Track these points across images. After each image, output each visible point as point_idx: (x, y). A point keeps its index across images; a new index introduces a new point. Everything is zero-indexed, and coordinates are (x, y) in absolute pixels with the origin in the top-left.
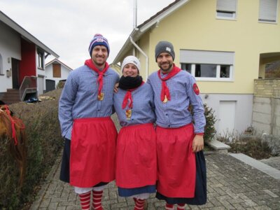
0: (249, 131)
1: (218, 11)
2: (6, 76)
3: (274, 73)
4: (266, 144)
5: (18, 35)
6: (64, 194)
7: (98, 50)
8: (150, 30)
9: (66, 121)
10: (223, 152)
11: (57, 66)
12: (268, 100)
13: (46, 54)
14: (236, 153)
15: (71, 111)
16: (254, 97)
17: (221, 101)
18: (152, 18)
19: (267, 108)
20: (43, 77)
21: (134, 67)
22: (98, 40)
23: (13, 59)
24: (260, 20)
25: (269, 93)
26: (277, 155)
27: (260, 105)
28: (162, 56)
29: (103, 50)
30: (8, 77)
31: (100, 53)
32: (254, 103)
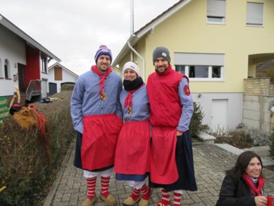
0: (240, 127)
1: (209, 17)
2: (13, 80)
3: (265, 72)
4: (248, 136)
5: (24, 42)
6: (77, 175)
7: (103, 58)
8: (146, 36)
9: (77, 117)
10: (210, 142)
11: (58, 70)
12: (256, 98)
13: (48, 58)
14: (222, 143)
15: (81, 108)
16: (244, 95)
17: (213, 100)
18: (147, 25)
19: (256, 106)
20: (46, 80)
21: (132, 72)
22: (104, 50)
23: (19, 64)
24: (247, 24)
25: (257, 91)
26: (258, 145)
27: (249, 103)
28: (158, 61)
29: (107, 59)
30: (15, 81)
31: (105, 61)
32: (244, 100)
